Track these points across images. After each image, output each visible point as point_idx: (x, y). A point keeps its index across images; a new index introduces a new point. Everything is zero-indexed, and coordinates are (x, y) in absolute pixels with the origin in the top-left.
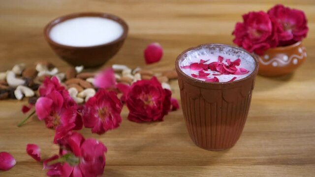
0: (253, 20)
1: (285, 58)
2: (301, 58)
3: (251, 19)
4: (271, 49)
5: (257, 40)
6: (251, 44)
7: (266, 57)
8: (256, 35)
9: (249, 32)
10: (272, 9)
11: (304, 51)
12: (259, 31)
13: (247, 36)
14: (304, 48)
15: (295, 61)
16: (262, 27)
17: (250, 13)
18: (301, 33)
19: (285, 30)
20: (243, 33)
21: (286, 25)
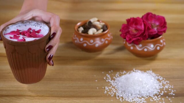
0: (133, 23)
1: (152, 46)
2: (162, 46)
3: (132, 22)
4: (143, 41)
5: (135, 35)
6: (131, 38)
7: (141, 45)
8: (135, 32)
9: (130, 30)
10: (145, 15)
11: (164, 41)
12: (136, 29)
13: (128, 32)
14: (163, 40)
15: (158, 48)
16: (139, 27)
17: (131, 18)
18: (162, 30)
19: (153, 28)
20: (126, 31)
21: (153, 25)
